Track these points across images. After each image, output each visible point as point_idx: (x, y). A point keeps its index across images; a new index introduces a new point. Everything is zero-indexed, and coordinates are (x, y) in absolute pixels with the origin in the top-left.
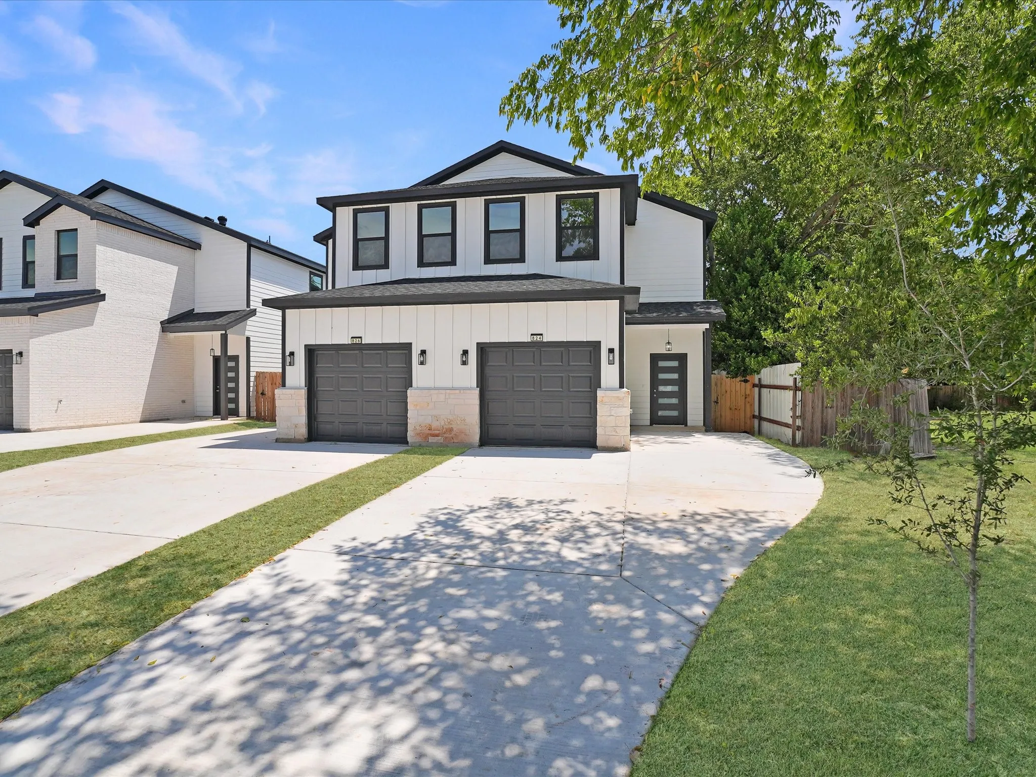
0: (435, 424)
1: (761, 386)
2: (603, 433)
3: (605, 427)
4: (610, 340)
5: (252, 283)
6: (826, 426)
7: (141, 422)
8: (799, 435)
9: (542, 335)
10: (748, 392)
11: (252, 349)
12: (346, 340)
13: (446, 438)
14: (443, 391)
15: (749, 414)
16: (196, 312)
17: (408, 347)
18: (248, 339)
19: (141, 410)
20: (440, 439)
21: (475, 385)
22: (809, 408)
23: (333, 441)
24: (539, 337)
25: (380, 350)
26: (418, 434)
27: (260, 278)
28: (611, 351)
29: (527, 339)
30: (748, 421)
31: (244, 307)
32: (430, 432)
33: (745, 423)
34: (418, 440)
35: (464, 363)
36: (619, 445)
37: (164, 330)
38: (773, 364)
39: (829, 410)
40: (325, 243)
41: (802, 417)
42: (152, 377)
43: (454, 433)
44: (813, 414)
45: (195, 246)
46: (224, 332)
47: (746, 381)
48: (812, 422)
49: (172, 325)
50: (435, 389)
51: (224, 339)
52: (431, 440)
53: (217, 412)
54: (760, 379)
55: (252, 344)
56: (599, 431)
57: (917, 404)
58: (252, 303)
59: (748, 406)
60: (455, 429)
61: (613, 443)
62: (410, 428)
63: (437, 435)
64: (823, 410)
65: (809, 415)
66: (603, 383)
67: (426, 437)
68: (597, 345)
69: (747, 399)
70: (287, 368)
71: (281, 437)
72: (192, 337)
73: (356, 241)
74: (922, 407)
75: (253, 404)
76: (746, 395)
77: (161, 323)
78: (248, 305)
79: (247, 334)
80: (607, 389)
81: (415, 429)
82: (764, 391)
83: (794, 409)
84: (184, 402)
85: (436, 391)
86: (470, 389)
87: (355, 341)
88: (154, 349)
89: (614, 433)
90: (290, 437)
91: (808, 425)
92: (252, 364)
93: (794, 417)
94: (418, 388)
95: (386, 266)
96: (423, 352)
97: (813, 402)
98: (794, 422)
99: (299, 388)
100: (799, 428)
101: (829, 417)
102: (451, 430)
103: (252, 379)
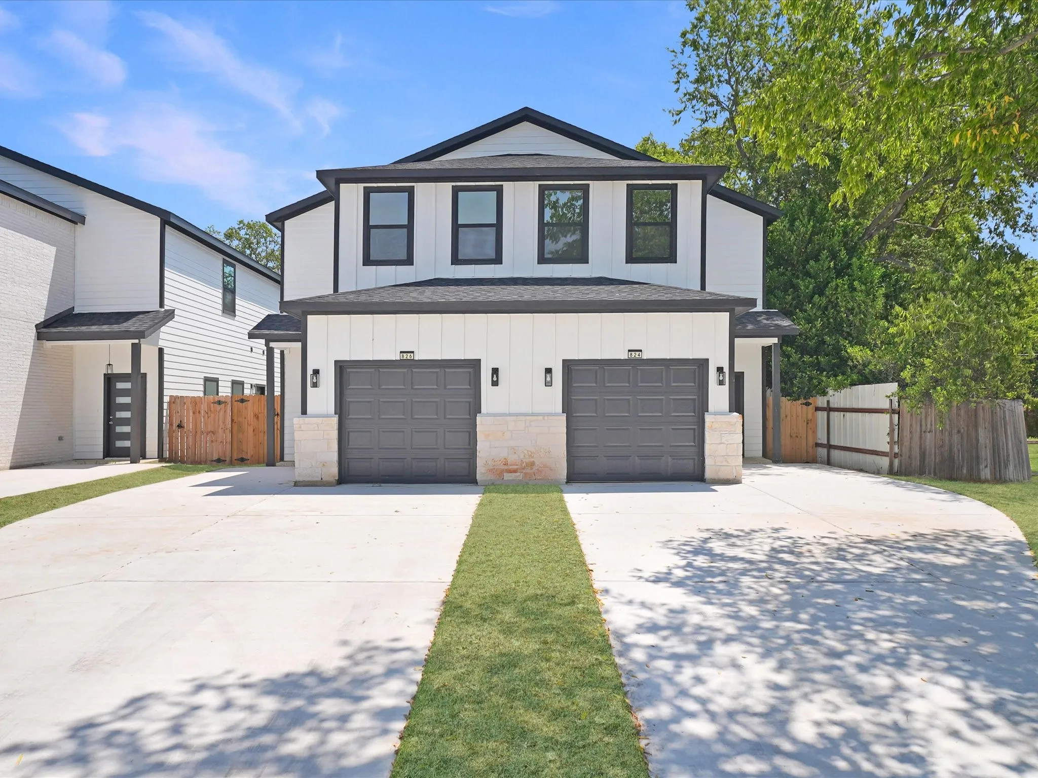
0: (512, 458)
1: (829, 409)
2: (713, 463)
3: (715, 457)
4: (718, 358)
5: (167, 274)
6: (925, 450)
7: (12, 468)
8: (896, 462)
9: (641, 351)
10: (810, 417)
11: (166, 364)
12: (393, 355)
13: (526, 474)
14: (523, 418)
15: (811, 442)
16: (77, 311)
17: (475, 365)
18: (161, 351)
19: (11, 451)
20: (518, 476)
21: (561, 411)
22: (907, 434)
23: (372, 482)
24: (637, 353)
25: (436, 368)
26: (490, 470)
27: (175, 268)
28: (720, 370)
29: (624, 356)
30: (810, 450)
31: (156, 307)
32: (506, 467)
33: (807, 452)
34: (490, 477)
35: (548, 384)
36: (731, 477)
37: (40, 337)
38: (853, 384)
39: (928, 435)
40: (279, 224)
41: (900, 442)
42: (25, 403)
43: (535, 468)
44: (911, 439)
45: (77, 219)
46: (136, 341)
47: (808, 404)
48: (910, 448)
49: (54, 330)
50: (510, 415)
51: (136, 351)
52: (507, 476)
53: (111, 453)
54: (828, 402)
55: (166, 357)
56: (708, 461)
57: (1014, 427)
58: (166, 302)
59: (810, 432)
60: (537, 463)
61: (724, 474)
62: (480, 462)
63: (515, 471)
64: (921, 435)
65: (906, 442)
66: (711, 407)
67: (501, 473)
68: (703, 364)
69: (810, 425)
70: (310, 389)
71: (301, 479)
72: (72, 347)
73: (368, 228)
74: (1020, 430)
75: (166, 440)
76: (807, 420)
77: (37, 326)
78: (162, 305)
79: (161, 344)
80: (716, 413)
81: (486, 464)
82: (834, 415)
83: (891, 434)
84: (60, 439)
85: (515, 418)
86: (556, 414)
87: (405, 356)
88: (28, 363)
89: (725, 464)
90: (315, 479)
91: (905, 451)
92: (166, 385)
93: (891, 443)
94: (488, 415)
95: (409, 261)
96: (495, 371)
97: (911, 425)
98: (892, 448)
99: (327, 416)
100: (896, 456)
101: (928, 441)
102: (532, 464)
103: (165, 406)
